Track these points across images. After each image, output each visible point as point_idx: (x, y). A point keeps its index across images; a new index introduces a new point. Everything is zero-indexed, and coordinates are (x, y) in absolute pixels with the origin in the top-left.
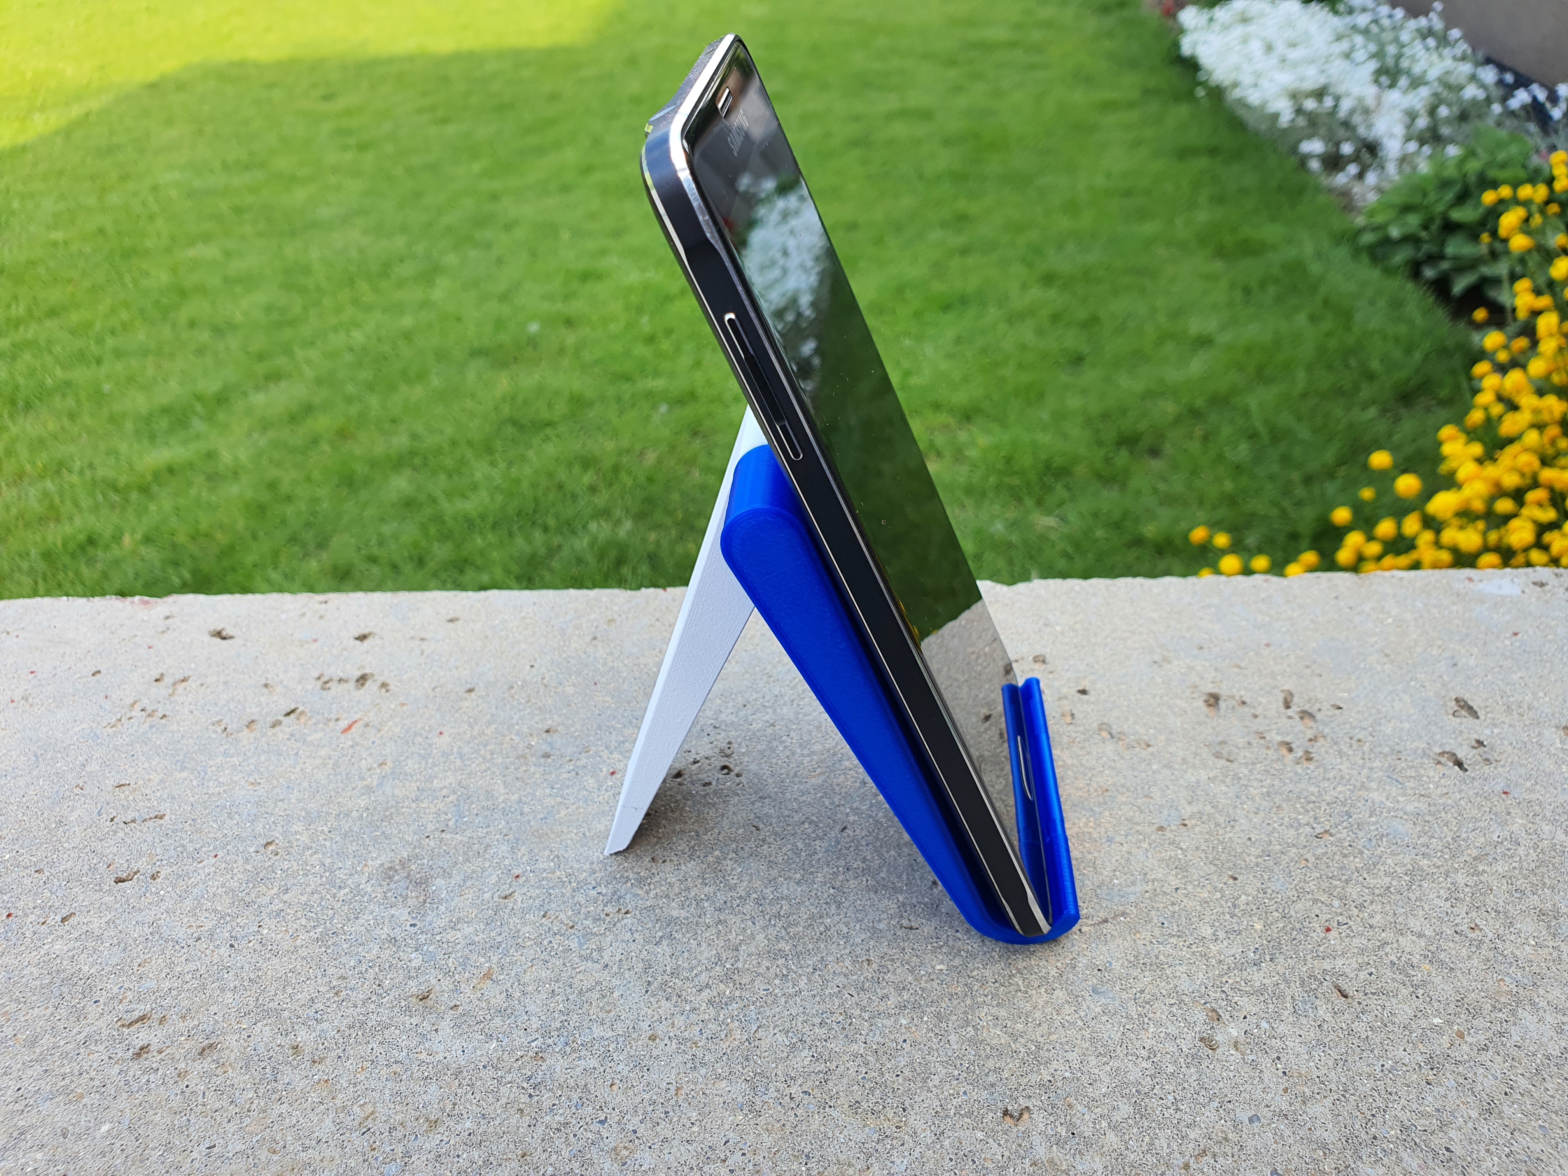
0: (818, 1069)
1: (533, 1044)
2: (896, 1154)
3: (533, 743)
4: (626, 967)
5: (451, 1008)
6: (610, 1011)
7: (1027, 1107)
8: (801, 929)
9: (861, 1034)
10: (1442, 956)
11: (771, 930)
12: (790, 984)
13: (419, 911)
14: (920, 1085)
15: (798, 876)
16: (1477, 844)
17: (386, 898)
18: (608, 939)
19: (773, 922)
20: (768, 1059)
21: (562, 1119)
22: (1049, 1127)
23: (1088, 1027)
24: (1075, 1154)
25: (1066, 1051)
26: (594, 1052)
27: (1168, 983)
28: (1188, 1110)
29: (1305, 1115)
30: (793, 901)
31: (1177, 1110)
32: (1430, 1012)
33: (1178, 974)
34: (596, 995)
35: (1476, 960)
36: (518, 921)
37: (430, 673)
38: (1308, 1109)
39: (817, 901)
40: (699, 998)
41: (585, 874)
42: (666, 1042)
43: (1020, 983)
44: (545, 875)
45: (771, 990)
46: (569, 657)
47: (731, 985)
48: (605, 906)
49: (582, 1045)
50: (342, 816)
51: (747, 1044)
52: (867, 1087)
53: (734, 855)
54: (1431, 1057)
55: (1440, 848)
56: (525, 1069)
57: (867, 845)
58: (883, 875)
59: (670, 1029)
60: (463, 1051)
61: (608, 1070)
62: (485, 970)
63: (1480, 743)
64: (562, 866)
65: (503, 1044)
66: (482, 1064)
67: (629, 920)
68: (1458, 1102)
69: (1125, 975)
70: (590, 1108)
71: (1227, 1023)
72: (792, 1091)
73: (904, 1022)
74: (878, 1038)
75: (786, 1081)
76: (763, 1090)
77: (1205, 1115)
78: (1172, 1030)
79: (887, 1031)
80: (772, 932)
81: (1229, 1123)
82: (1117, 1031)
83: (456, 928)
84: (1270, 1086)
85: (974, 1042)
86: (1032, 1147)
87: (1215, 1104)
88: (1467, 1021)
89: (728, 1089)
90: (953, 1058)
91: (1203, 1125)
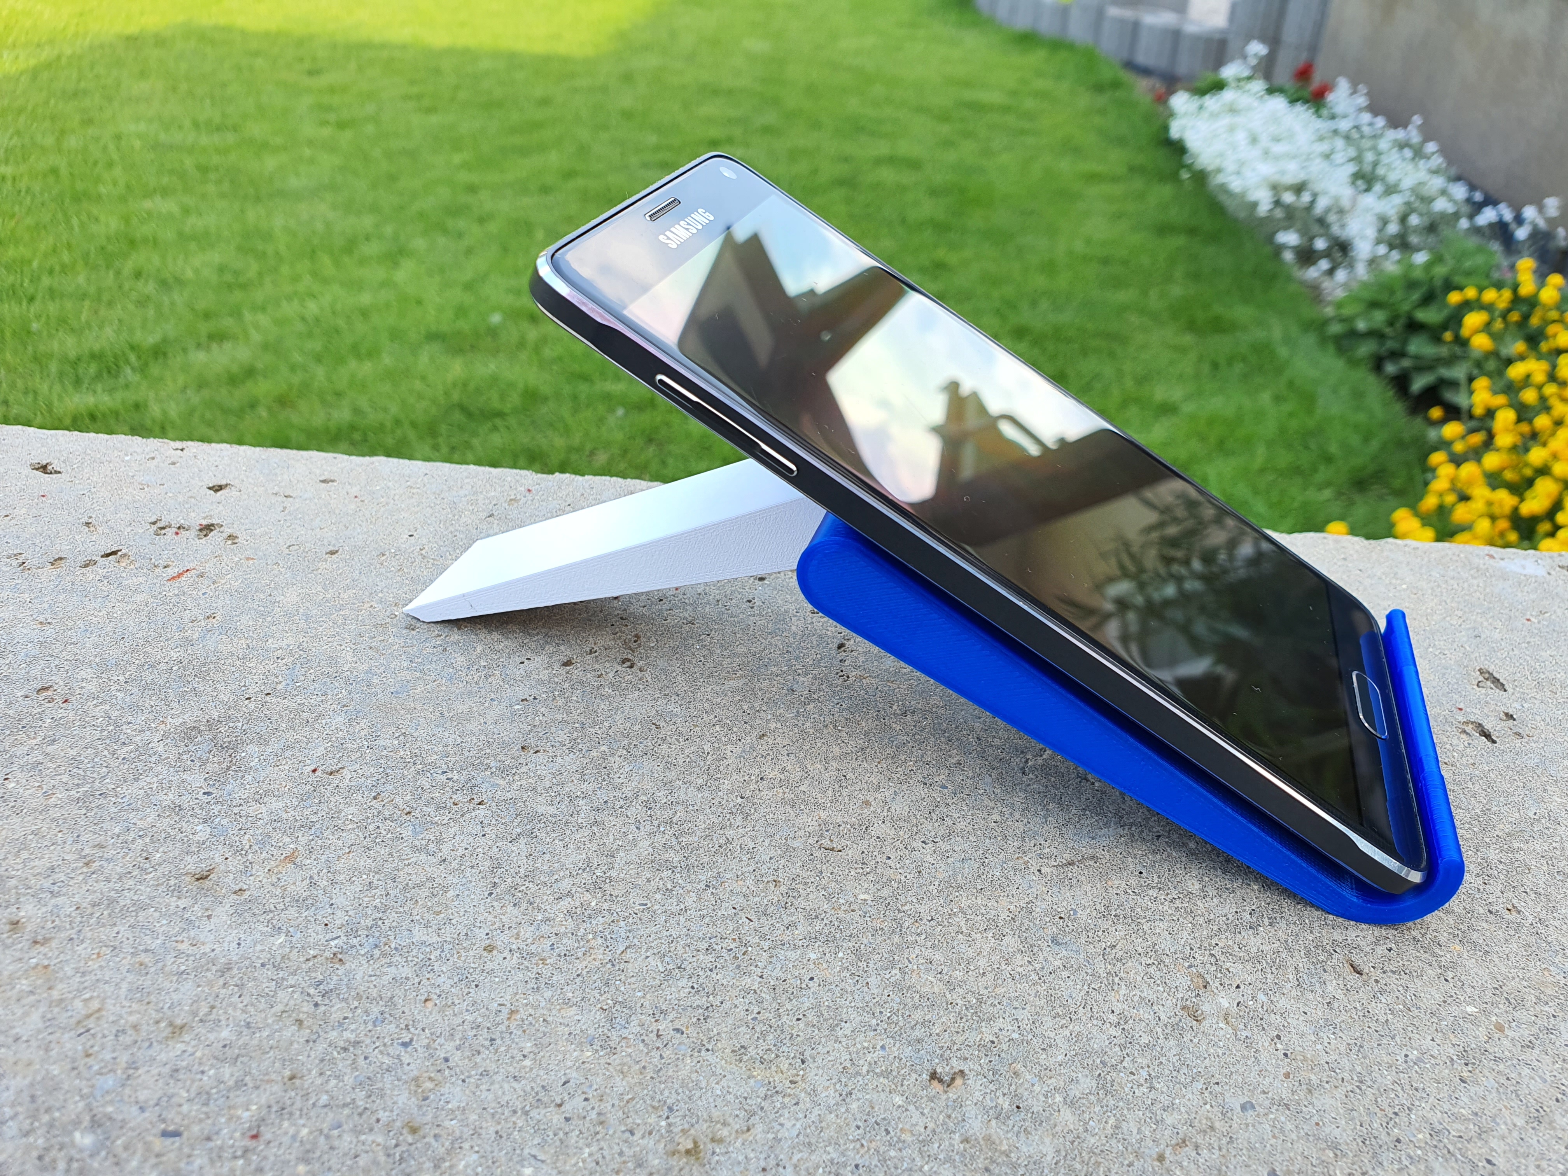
0: (698, 1002)
1: (333, 943)
2: (787, 1115)
3: (397, 613)
4: (469, 864)
5: (235, 893)
6: (440, 912)
7: (962, 1072)
8: (696, 839)
9: (756, 966)
10: (1475, 936)
11: (658, 837)
12: (674, 901)
13: (218, 779)
14: (827, 1033)
15: (700, 781)
16: (1511, 819)
17: (179, 759)
18: (452, 831)
19: (662, 829)
20: (633, 986)
21: (353, 1036)
22: (988, 1097)
23: (1044, 982)
24: (1019, 1132)
25: (1015, 1008)
26: (409, 959)
27: (1145, 940)
28: (1165, 1089)
30: (691, 807)
31: (1151, 1088)
32: (1462, 999)
33: (1158, 931)
34: (424, 892)
35: (1515, 945)
36: (341, 801)
37: (289, 531)
38: (1314, 1100)
39: (720, 810)
40: (555, 908)
42: (505, 955)
43: (962, 923)
44: (385, 753)
45: (649, 905)
46: (456, 529)
47: (600, 895)
48: (454, 794)
49: (396, 949)
50: (147, 667)
51: (609, 965)
52: (758, 1029)
53: (625, 752)
54: (1465, 1051)
56: (316, 971)
57: (788, 755)
58: (802, 788)
59: (513, 940)
60: (239, 944)
61: (425, 981)
62: (287, 852)
63: (1509, 716)
64: (407, 745)
65: (294, 939)
66: (261, 961)
67: (482, 812)
68: (1500, 1106)
69: (1093, 927)
70: (393, 1026)
71: (1216, 991)
72: (660, 1027)
73: (813, 956)
74: (778, 973)
75: (653, 1014)
76: (623, 1023)
77: (1187, 1097)
78: (1148, 994)
79: (790, 966)
80: (660, 840)
81: (1216, 1109)
82: (1081, 990)
83: (261, 801)
84: (1268, 1068)
85: (898, 987)
86: (964, 1120)
87: (1199, 1085)
88: (1507, 1012)
89: (577, 1017)
90: (871, 1004)
91: (1183, 1109)
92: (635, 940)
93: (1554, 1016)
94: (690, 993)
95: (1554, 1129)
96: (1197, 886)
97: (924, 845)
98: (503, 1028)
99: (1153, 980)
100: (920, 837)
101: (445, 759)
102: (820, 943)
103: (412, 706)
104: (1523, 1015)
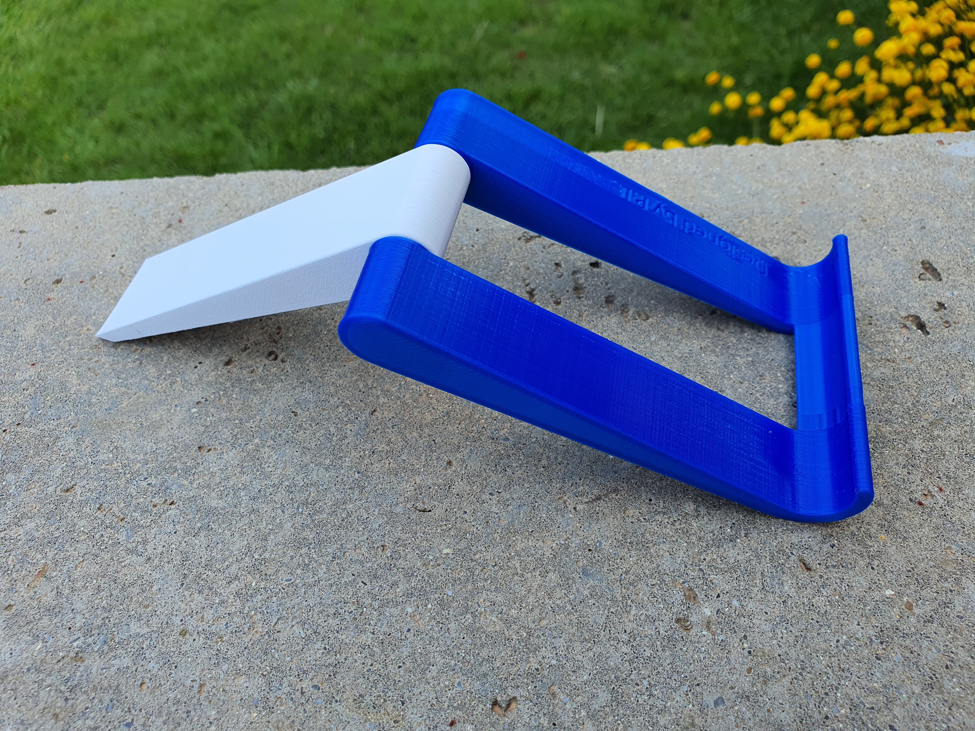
0: (329, 661)
1: (75, 644)
4: (166, 559)
5: (6, 609)
6: (148, 606)
7: (515, 698)
8: (325, 516)
9: (370, 624)
10: (898, 525)
12: (310, 574)
14: (419, 676)
15: (328, 462)
16: (934, 409)
18: (153, 531)
19: (300, 510)
20: (285, 653)
21: (93, 723)
22: (533, 718)
23: (576, 611)
25: (555, 638)
26: (129, 650)
27: (652, 562)
28: (660, 695)
29: (765, 696)
30: (321, 487)
31: (651, 695)
32: (883, 584)
33: (661, 552)
34: (136, 590)
35: (927, 528)
36: (75, 515)
37: (25, 266)
38: (768, 690)
39: (343, 486)
40: (227, 591)
41: (139, 465)
42: (194, 637)
43: (517, 565)
44: (103, 466)
45: (293, 580)
46: (146, 245)
47: (258, 576)
48: (153, 497)
49: (119, 643)
51: (267, 637)
52: (371, 679)
53: (272, 442)
54: (882, 631)
55: (900, 414)
56: (65, 670)
57: (393, 427)
58: (403, 457)
59: (200, 623)
60: (11, 654)
61: (140, 668)
62: (40, 567)
63: (941, 305)
64: (119, 457)
65: (48, 644)
66: (27, 667)
67: (173, 511)
68: (903, 677)
69: (613, 556)
70: (119, 710)
71: (702, 602)
72: (304, 686)
73: (410, 610)
74: (385, 628)
75: (298, 675)
76: (278, 685)
77: (676, 700)
78: (652, 612)
79: (394, 621)
80: (299, 520)
81: (696, 707)
82: (602, 615)
83: (20, 524)
84: (736, 666)
85: (471, 630)
87: (685, 688)
88: (915, 592)
89: (246, 685)
90: (450, 648)
91: (672, 711)
92: (284, 613)
93: (951, 591)
94: (323, 653)
95: (942, 693)
96: (693, 507)
97: (491, 497)
98: (195, 701)
99: (656, 599)
100: (489, 489)
101: (146, 467)
102: (415, 598)
103: (121, 420)
104: (926, 593)
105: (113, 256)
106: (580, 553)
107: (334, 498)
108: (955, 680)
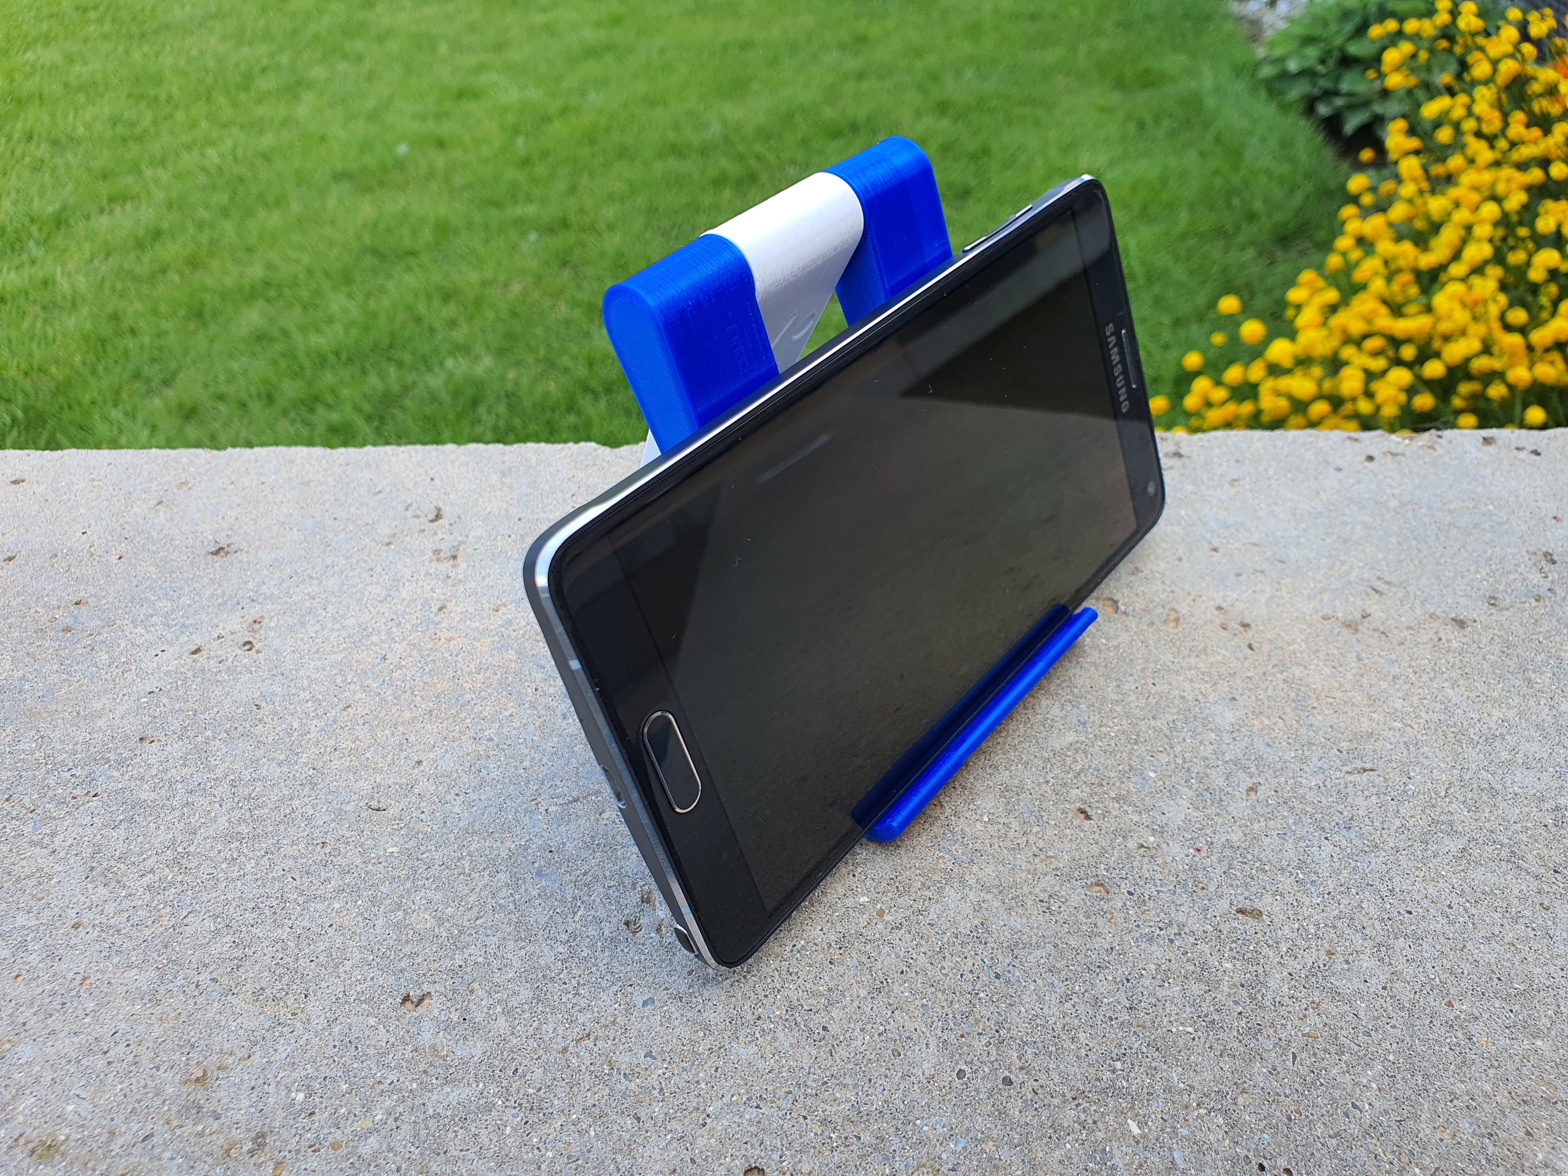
0: (236, 955)
2: (282, 1042)
3: (57, 616)
4: (75, 852)
6: (43, 898)
7: (429, 993)
9: (289, 919)
12: (237, 868)
14: (331, 970)
15: (282, 757)
18: (66, 823)
19: (240, 804)
20: (186, 946)
22: (443, 1013)
23: (519, 910)
24: (458, 1040)
25: (488, 936)
27: (615, 865)
28: (587, 994)
30: (269, 782)
31: (577, 994)
32: (861, 892)
33: (628, 855)
34: (33, 882)
35: (924, 838)
38: (705, 992)
39: (293, 782)
40: (138, 884)
42: (88, 930)
43: (466, 865)
44: (23, 756)
47: (176, 870)
48: (74, 788)
51: (171, 930)
52: (277, 973)
53: (225, 735)
54: (844, 936)
57: (364, 724)
58: (367, 755)
59: (98, 916)
61: (19, 961)
64: (43, 747)
67: (94, 803)
68: (852, 981)
69: (575, 857)
71: (657, 905)
72: (201, 979)
73: (337, 906)
74: (306, 923)
75: (198, 968)
76: (171, 978)
77: (602, 999)
78: (601, 913)
79: (316, 916)
80: (236, 814)
81: (622, 1006)
82: (546, 915)
84: (676, 967)
85: (399, 926)
86: (418, 1034)
87: (616, 988)
88: (892, 899)
89: (135, 978)
90: (372, 943)
91: (595, 1010)
92: (197, 907)
93: (930, 899)
94: (231, 947)
97: (456, 798)
98: (74, 993)
99: (609, 900)
100: (456, 790)
101: (73, 757)
102: (346, 894)
103: (55, 708)
104: (904, 901)
105: (84, 533)
106: (539, 854)
107: (280, 794)
108: (906, 985)
